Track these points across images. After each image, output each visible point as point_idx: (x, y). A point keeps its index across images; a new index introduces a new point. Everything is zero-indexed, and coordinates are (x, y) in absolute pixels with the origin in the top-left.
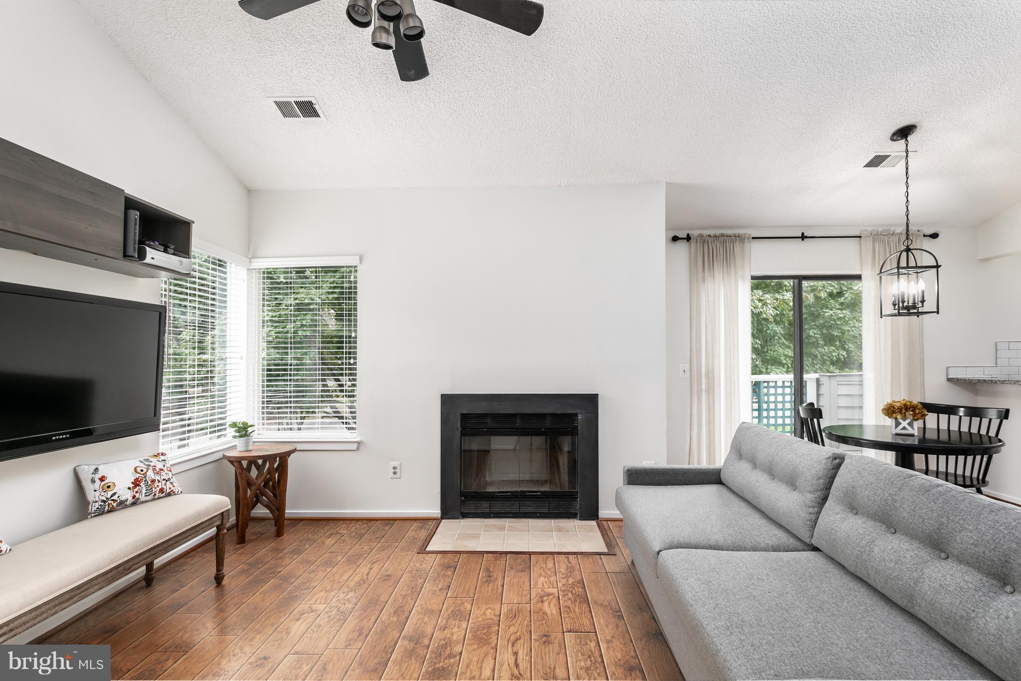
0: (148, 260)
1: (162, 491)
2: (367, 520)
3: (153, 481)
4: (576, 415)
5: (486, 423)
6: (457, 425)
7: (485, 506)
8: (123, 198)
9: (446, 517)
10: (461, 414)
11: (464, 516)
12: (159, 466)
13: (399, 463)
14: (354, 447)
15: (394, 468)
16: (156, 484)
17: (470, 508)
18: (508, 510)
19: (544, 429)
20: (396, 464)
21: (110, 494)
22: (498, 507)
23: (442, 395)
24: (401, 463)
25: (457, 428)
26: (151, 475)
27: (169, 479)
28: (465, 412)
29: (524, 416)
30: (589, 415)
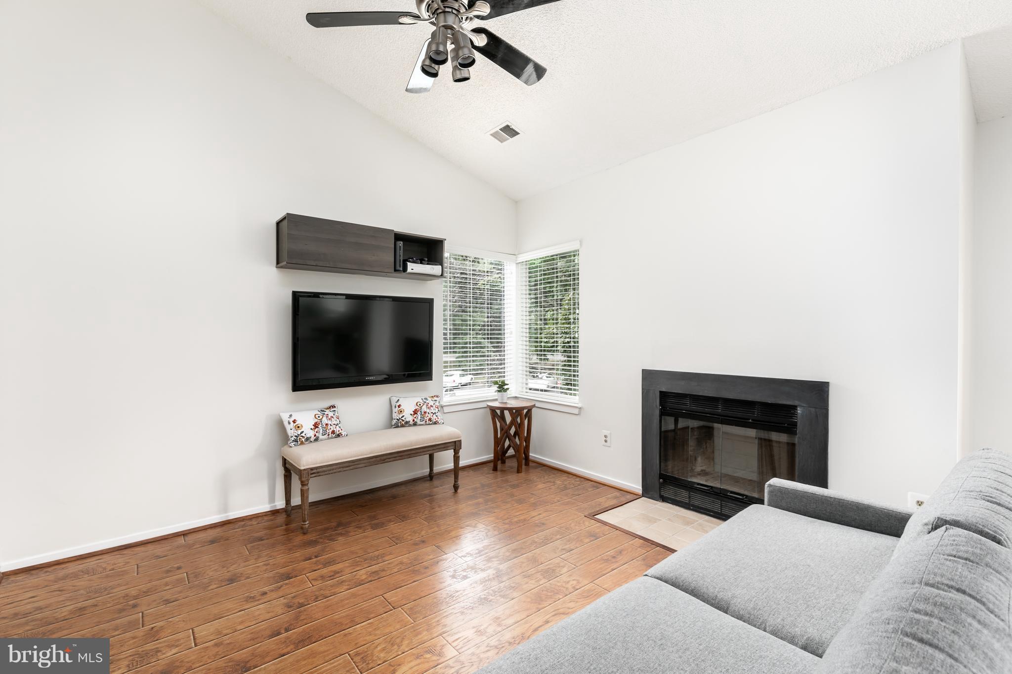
0: (409, 270)
1: (430, 419)
2: (585, 479)
3: (425, 412)
4: (794, 407)
5: (685, 404)
6: (656, 403)
7: (684, 495)
8: (394, 234)
9: (646, 496)
10: (661, 392)
11: (664, 499)
12: (431, 403)
13: (609, 432)
14: (576, 411)
15: (606, 436)
16: (427, 415)
17: (669, 492)
18: (709, 507)
19: (752, 420)
20: (606, 432)
21: (401, 415)
22: (698, 500)
23: (643, 370)
24: (611, 433)
25: (656, 406)
26: (424, 408)
27: (435, 413)
28: (664, 390)
29: (727, 402)
30: (813, 410)
